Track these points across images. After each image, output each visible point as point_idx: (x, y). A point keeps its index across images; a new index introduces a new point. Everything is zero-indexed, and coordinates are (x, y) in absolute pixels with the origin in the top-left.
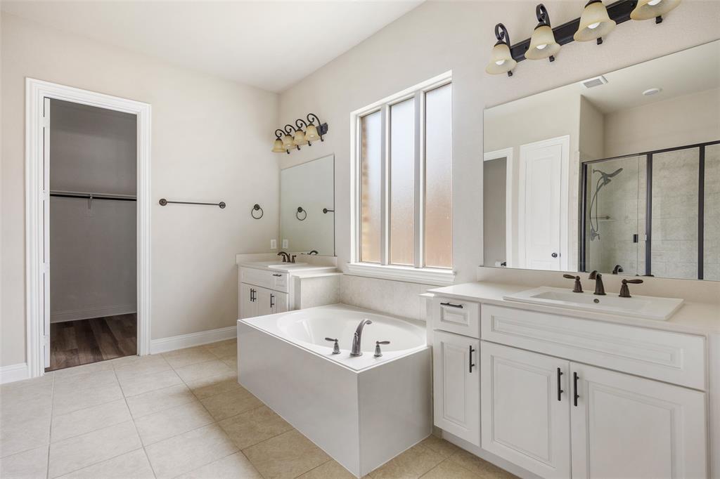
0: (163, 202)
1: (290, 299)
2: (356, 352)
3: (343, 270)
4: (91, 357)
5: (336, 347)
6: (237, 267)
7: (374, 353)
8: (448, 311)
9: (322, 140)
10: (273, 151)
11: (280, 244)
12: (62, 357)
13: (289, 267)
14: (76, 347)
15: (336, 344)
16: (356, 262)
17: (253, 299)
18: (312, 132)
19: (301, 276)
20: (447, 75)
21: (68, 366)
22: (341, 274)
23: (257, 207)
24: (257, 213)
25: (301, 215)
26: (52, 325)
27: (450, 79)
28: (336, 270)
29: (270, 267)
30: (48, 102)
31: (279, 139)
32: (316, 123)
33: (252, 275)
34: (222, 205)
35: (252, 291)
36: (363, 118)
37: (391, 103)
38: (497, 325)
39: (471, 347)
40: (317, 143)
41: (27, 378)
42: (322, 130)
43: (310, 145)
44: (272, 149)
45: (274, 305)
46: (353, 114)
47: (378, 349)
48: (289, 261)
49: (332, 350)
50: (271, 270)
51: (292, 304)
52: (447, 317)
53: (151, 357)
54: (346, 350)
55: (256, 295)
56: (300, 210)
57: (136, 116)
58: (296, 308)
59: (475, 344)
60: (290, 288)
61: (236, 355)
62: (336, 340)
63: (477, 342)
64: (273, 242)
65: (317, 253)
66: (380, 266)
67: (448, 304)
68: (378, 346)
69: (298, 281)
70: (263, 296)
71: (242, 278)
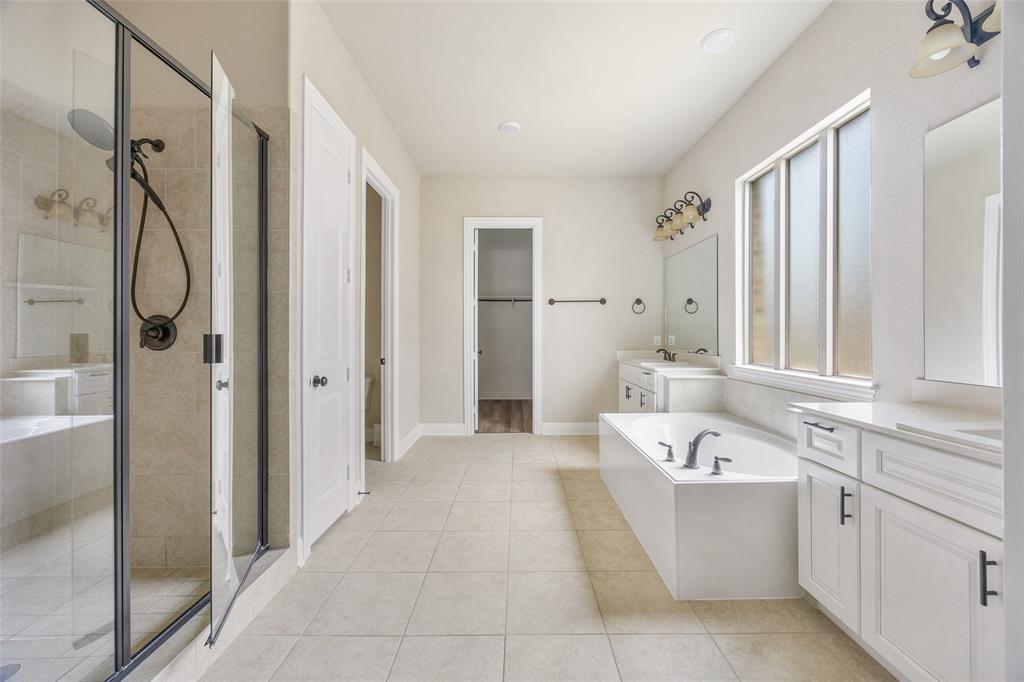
0: (552, 302)
1: (658, 399)
2: (691, 462)
3: (728, 373)
4: (503, 428)
5: (670, 454)
6: (616, 364)
7: (711, 470)
8: (818, 435)
9: (705, 220)
10: (654, 240)
11: (665, 339)
12: (487, 424)
13: (659, 366)
14: (497, 419)
15: (670, 450)
16: (744, 364)
17: (628, 396)
18: (690, 213)
19: (669, 376)
20: (862, 99)
21: (488, 432)
22: (724, 377)
23: (639, 301)
24: (638, 308)
25: (691, 308)
26: (480, 401)
27: (868, 104)
28: (720, 373)
29: (643, 364)
30: (477, 231)
31: (661, 226)
32: (697, 202)
33: (629, 373)
34: (603, 301)
35: (628, 389)
36: (755, 184)
37: (787, 156)
38: (888, 465)
39: (843, 489)
40: (699, 223)
41: (462, 434)
42: (704, 208)
43: (693, 227)
44: (653, 237)
45: (644, 405)
46: (739, 182)
47: (717, 466)
48: (670, 359)
49: (665, 457)
50: (642, 368)
51: (661, 405)
52: (817, 443)
53: (541, 437)
54: (681, 459)
55: (631, 393)
56: (690, 301)
57: (531, 230)
58: (665, 410)
59: (850, 486)
60: (659, 389)
61: (598, 450)
62: (670, 446)
63: (854, 484)
64: (657, 339)
65: (705, 351)
66: (772, 371)
67: (816, 425)
68: (716, 462)
69: (667, 381)
70: (635, 393)
71: (621, 374)
